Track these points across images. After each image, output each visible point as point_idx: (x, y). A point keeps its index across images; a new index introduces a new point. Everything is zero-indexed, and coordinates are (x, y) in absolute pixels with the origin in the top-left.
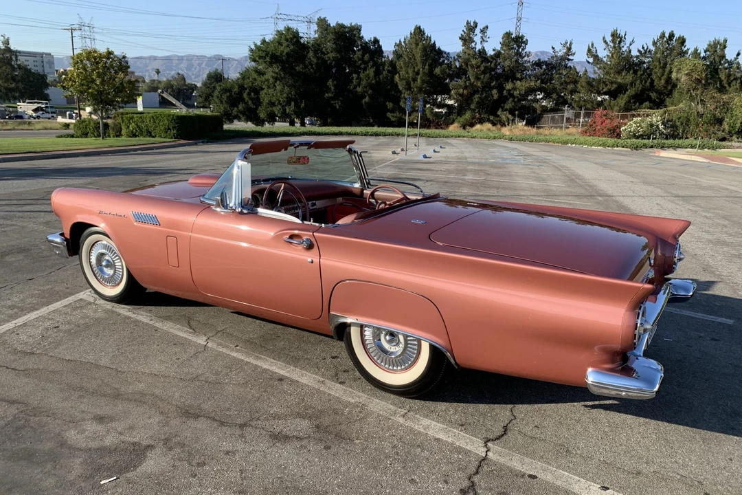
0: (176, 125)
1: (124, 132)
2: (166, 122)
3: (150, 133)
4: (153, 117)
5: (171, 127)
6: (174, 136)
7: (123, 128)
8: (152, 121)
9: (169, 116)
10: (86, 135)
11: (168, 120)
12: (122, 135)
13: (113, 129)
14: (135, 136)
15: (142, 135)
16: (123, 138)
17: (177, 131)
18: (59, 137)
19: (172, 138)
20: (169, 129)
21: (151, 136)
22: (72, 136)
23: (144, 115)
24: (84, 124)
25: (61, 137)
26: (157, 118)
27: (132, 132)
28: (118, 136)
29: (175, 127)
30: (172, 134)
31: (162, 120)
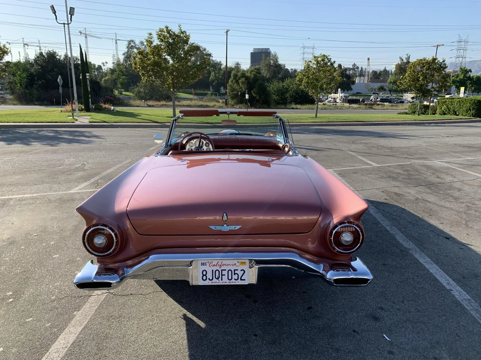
0: (476, 107)
1: (438, 111)
2: (468, 105)
3: (456, 112)
4: (459, 101)
5: (471, 109)
6: (473, 115)
7: (438, 108)
8: (458, 104)
9: (472, 100)
10: (414, 113)
11: (470, 103)
12: (436, 113)
13: (432, 109)
14: (445, 114)
15: (449, 113)
16: (436, 115)
17: (476, 112)
18: (399, 114)
19: (470, 116)
20: (470, 110)
21: (456, 114)
22: (407, 114)
23: (454, 100)
24: (414, 106)
25: (400, 114)
26: (463, 102)
27: (443, 111)
28: (434, 114)
29: (475, 109)
30: (471, 114)
31: (466, 103)
